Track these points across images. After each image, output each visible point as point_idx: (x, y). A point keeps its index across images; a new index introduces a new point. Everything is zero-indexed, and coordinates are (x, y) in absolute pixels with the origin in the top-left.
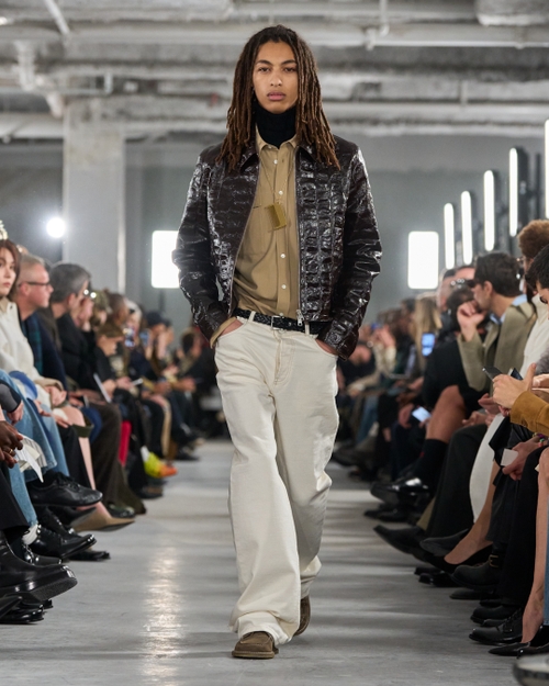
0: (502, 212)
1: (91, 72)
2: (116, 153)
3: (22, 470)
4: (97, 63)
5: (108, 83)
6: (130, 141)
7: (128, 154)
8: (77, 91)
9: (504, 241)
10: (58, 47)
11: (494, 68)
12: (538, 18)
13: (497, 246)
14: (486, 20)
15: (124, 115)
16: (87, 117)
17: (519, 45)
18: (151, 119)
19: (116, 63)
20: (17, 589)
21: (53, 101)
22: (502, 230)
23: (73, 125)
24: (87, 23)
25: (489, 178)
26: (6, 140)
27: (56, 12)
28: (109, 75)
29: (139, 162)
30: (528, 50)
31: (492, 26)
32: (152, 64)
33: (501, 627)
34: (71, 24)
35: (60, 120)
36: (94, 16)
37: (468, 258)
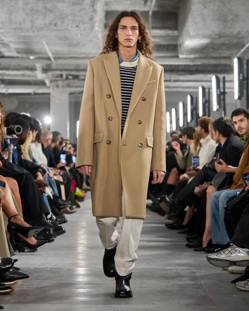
0: (185, 114)
1: (59, 73)
2: (66, 98)
3: (46, 195)
4: (61, 70)
5: (64, 76)
6: (71, 94)
7: (70, 98)
8: (54, 79)
9: (186, 124)
10: (49, 65)
11: (182, 71)
12: (197, 56)
13: (184, 125)
14: (181, 56)
15: (69, 86)
16: (57, 86)
17: (191, 64)
18: (77, 87)
19: (66, 70)
20: (47, 232)
21: (47, 82)
22: (185, 120)
23: (53, 89)
24: (59, 58)
25: (181, 104)
26: (33, 94)
27: (50, 55)
28: (64, 74)
29: (73, 100)
30: (194, 65)
31: (183, 58)
32: (78, 70)
33: (195, 242)
34: (55, 58)
35: (49, 87)
36: (61, 56)
37: (174, 129)
